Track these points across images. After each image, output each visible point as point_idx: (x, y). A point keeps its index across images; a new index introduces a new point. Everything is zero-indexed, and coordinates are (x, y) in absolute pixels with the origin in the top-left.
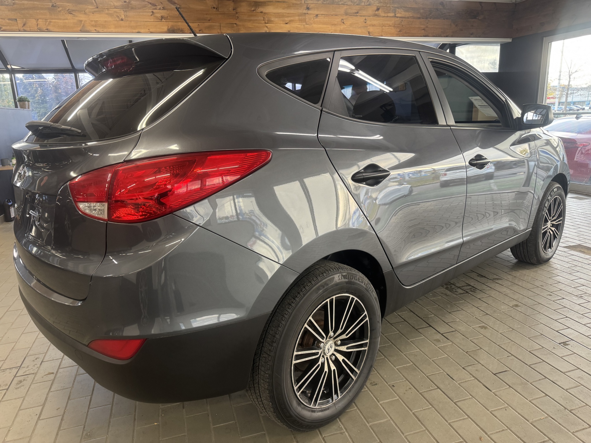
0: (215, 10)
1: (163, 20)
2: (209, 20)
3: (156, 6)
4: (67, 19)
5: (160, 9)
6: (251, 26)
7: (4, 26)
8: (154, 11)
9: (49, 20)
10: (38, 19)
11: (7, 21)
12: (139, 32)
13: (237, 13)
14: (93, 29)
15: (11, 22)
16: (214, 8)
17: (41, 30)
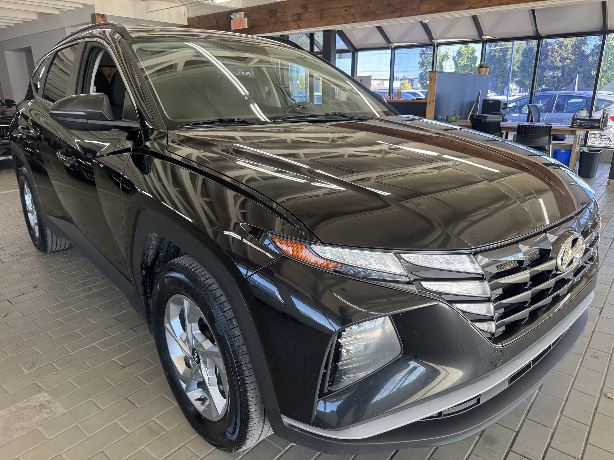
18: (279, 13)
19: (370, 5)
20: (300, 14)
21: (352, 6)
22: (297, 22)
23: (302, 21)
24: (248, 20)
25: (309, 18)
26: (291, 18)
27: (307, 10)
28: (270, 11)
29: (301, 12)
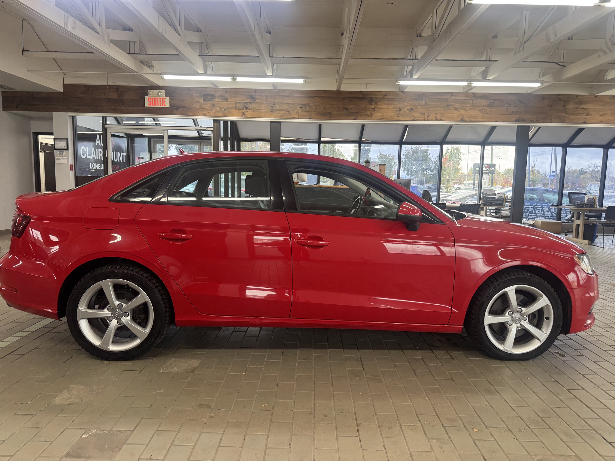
0: (550, 107)
1: (513, 114)
2: (544, 114)
3: (510, 104)
4: (454, 113)
5: (512, 107)
6: (574, 118)
7: (417, 117)
8: (508, 108)
9: (443, 114)
10: (437, 113)
11: (419, 115)
12: (496, 121)
13: (565, 109)
14: (468, 119)
15: (421, 115)
16: (549, 105)
17: (437, 120)
18: (217, 98)
19: (326, 106)
20: (245, 103)
21: (308, 104)
22: (241, 110)
23: (248, 110)
24: (171, 100)
25: (257, 108)
26: (235, 106)
27: (255, 101)
28: (204, 95)
29: (247, 102)
